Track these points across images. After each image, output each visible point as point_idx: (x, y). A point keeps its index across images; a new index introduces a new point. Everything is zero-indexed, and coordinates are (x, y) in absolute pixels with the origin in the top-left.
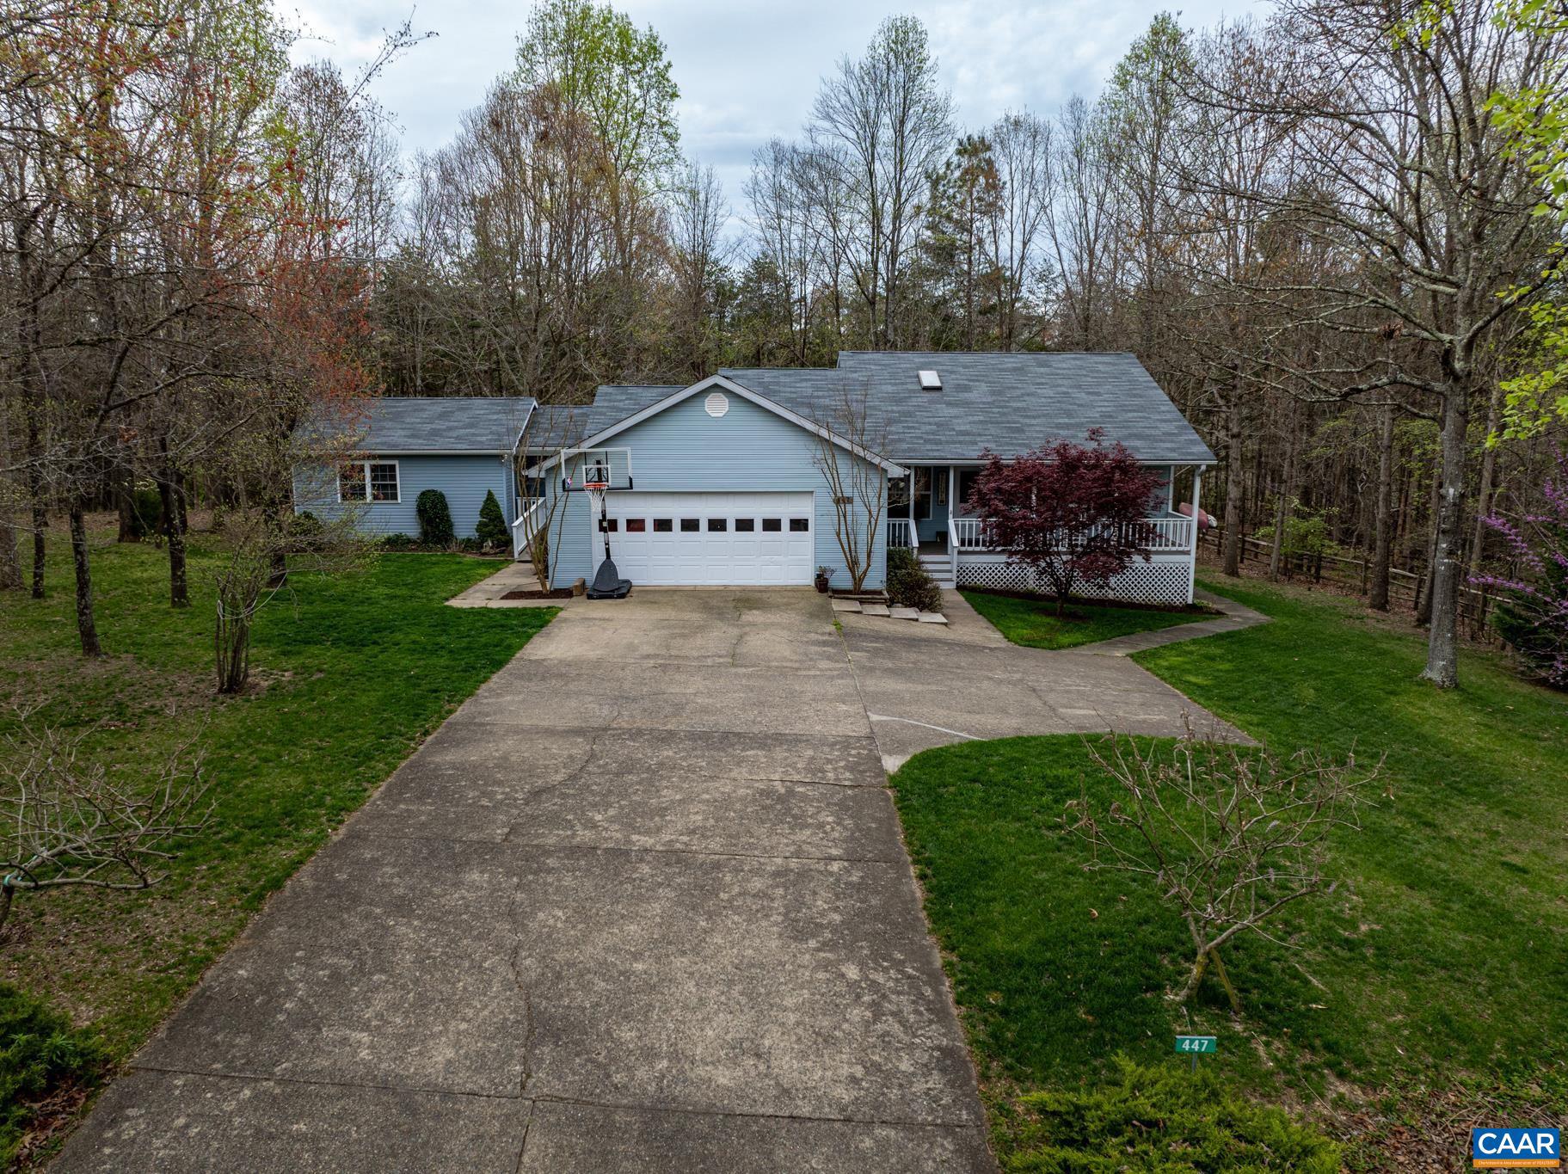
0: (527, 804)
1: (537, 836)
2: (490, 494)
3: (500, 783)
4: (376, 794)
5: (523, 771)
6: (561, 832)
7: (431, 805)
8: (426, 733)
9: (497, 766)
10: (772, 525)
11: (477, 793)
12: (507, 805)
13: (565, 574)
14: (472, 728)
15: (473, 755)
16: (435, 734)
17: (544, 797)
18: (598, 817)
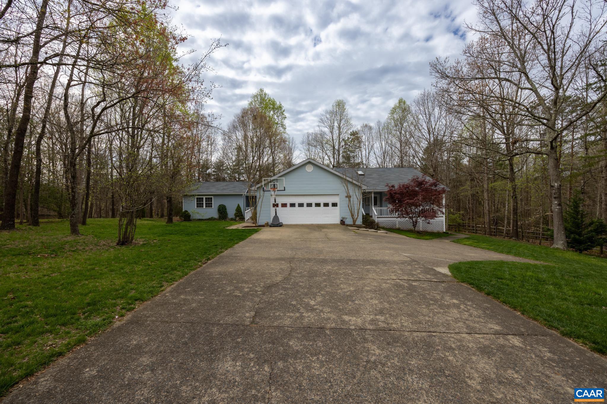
0: (264, 294)
1: (276, 318)
2: (239, 205)
3: (246, 282)
4: (169, 289)
5: (258, 275)
6: (292, 314)
7: (202, 295)
8: (209, 259)
9: (243, 273)
10: (326, 205)
11: (232, 288)
12: (251, 295)
13: (262, 220)
14: (231, 258)
15: (230, 268)
16: (213, 260)
17: (273, 289)
18: (312, 303)
